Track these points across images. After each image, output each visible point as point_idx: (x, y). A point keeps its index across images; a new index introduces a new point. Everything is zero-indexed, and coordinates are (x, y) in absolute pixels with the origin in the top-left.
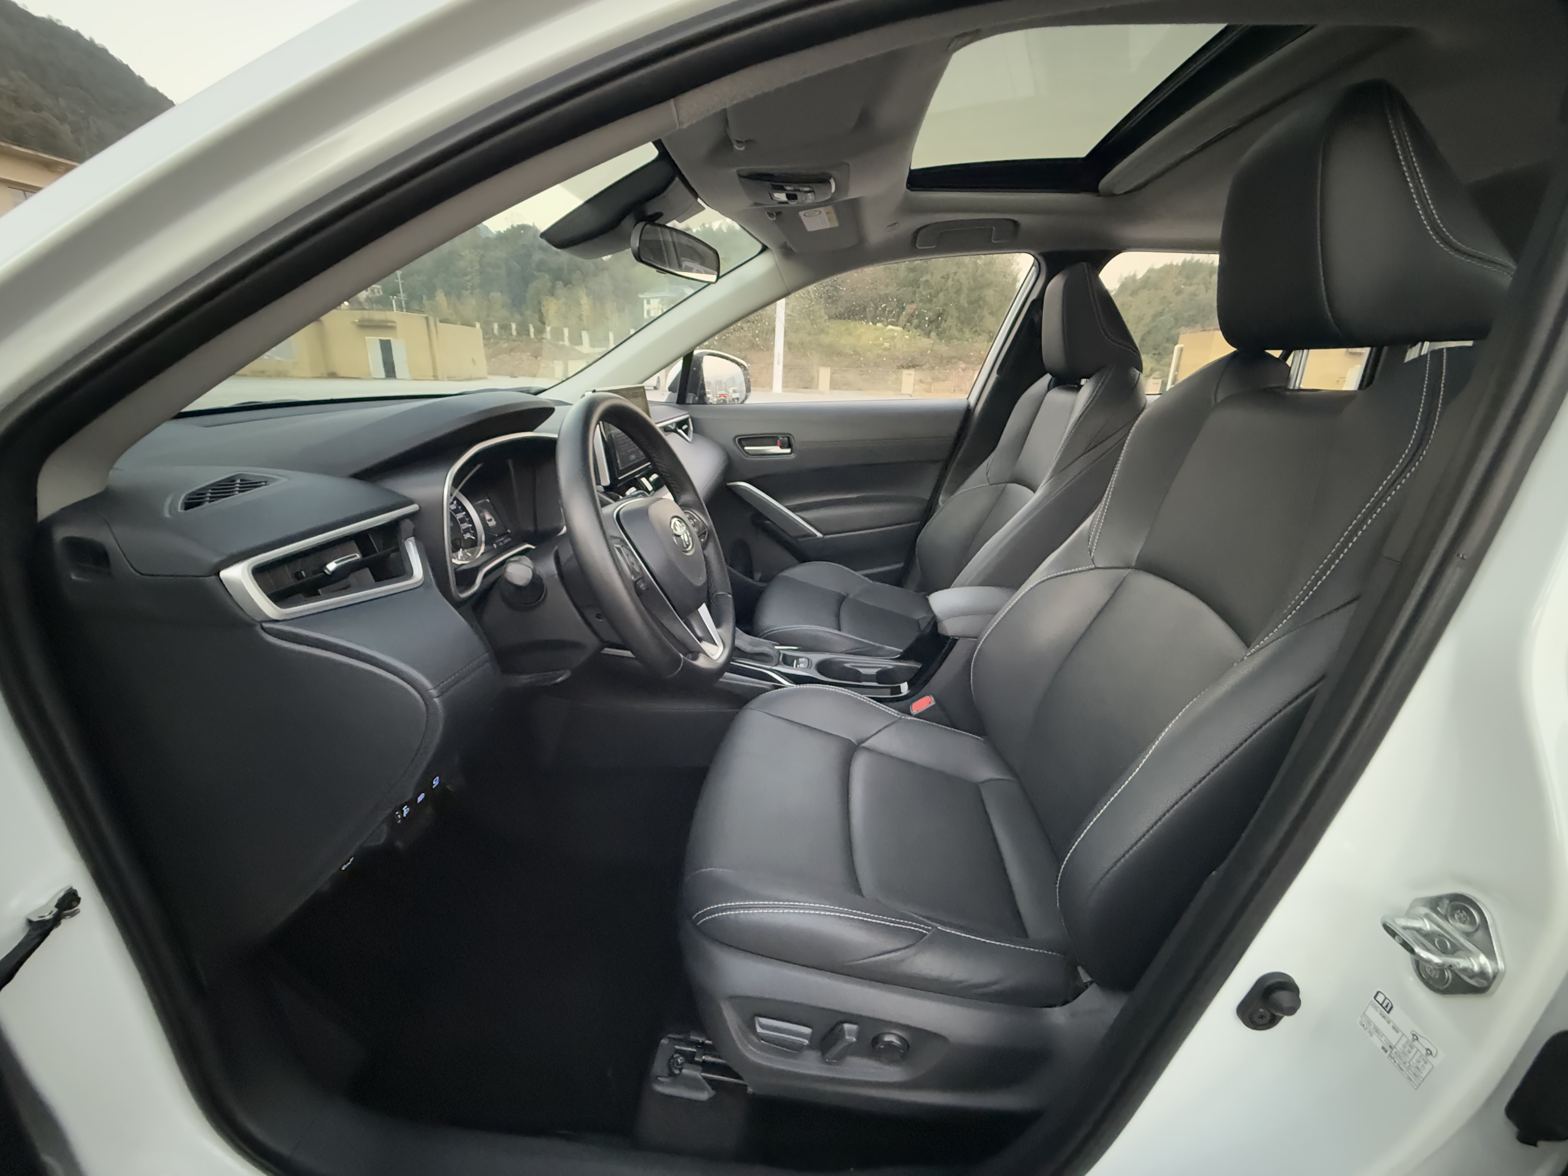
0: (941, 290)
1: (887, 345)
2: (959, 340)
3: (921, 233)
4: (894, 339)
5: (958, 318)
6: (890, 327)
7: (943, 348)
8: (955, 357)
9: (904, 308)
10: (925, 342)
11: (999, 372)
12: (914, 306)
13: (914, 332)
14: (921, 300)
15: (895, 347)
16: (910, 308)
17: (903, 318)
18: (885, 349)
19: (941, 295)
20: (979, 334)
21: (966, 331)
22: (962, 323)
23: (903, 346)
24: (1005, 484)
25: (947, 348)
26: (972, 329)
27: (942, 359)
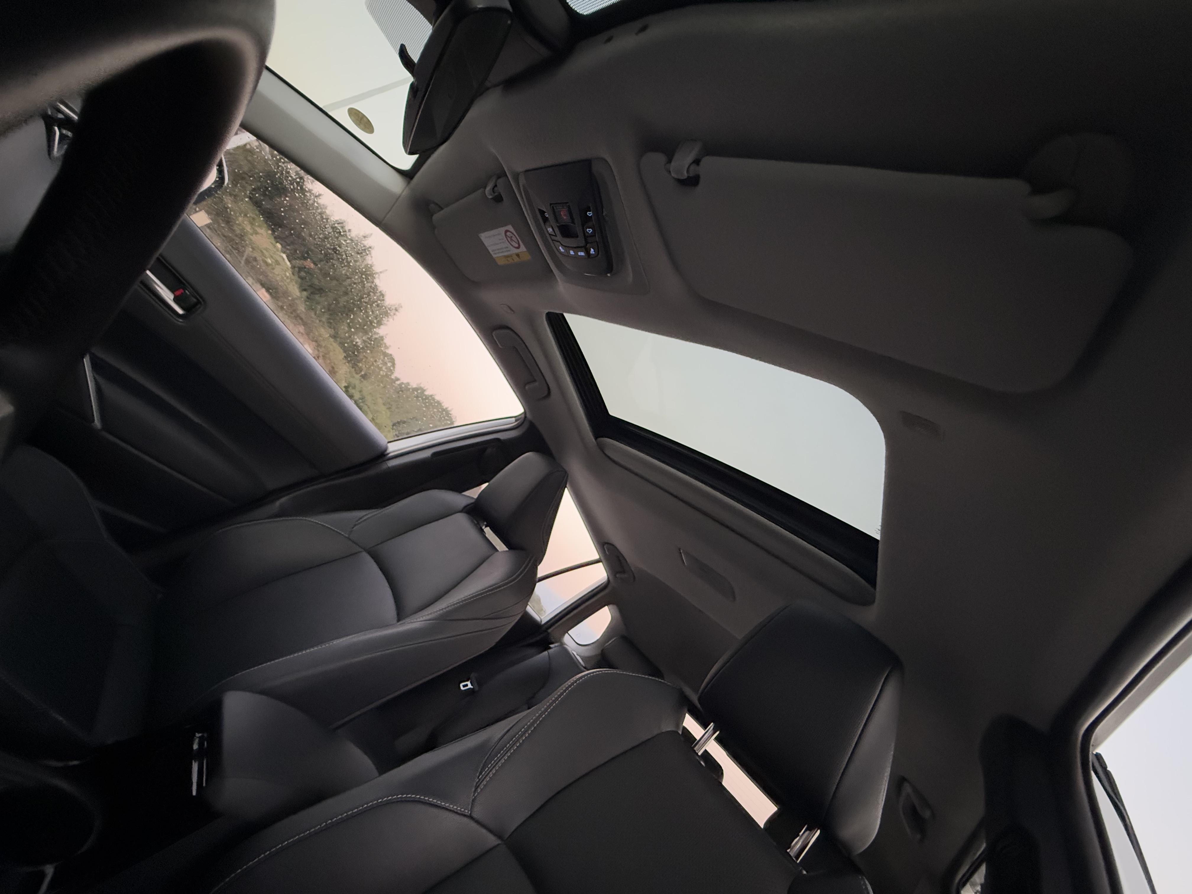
0: (337, 280)
1: (269, 261)
2: (315, 314)
3: (508, 331)
4: (278, 265)
5: (330, 305)
6: (284, 256)
7: (302, 308)
8: (301, 319)
9: (305, 259)
10: (294, 290)
11: (435, 454)
12: (312, 266)
13: (296, 278)
14: (321, 270)
15: (273, 269)
16: (309, 264)
17: (298, 263)
18: (266, 262)
19: (334, 283)
20: (330, 328)
21: (326, 316)
22: (329, 310)
23: (278, 275)
24: (360, 550)
25: (304, 310)
26: (330, 319)
27: (295, 311)
